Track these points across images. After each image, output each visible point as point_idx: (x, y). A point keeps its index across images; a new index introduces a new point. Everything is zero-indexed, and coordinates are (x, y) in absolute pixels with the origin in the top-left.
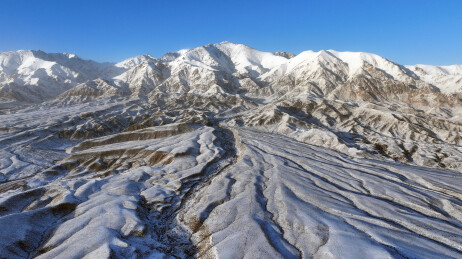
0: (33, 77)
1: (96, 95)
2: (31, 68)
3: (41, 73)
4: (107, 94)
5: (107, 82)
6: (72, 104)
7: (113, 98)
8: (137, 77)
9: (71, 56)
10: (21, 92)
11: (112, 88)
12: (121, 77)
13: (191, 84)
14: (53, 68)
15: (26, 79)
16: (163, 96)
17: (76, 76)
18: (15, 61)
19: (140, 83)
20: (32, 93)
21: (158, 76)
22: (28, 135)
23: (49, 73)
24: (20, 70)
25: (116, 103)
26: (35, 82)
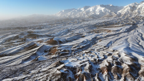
0: (98, 12)
1: (111, 17)
2: (99, 10)
3: (101, 11)
4: (114, 17)
5: (115, 13)
6: (104, 19)
7: (115, 18)
8: (125, 11)
9: (111, 5)
10: (94, 16)
11: (116, 15)
12: (120, 11)
13: (141, 12)
14: (104, 9)
15: (97, 13)
16: (130, 17)
17: (110, 11)
18: (95, 8)
19: (125, 13)
20: (97, 17)
21: (131, 10)
22: (89, 26)
23: (103, 11)
24: (96, 11)
25: (115, 19)
26: (98, 14)
